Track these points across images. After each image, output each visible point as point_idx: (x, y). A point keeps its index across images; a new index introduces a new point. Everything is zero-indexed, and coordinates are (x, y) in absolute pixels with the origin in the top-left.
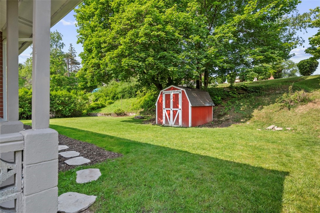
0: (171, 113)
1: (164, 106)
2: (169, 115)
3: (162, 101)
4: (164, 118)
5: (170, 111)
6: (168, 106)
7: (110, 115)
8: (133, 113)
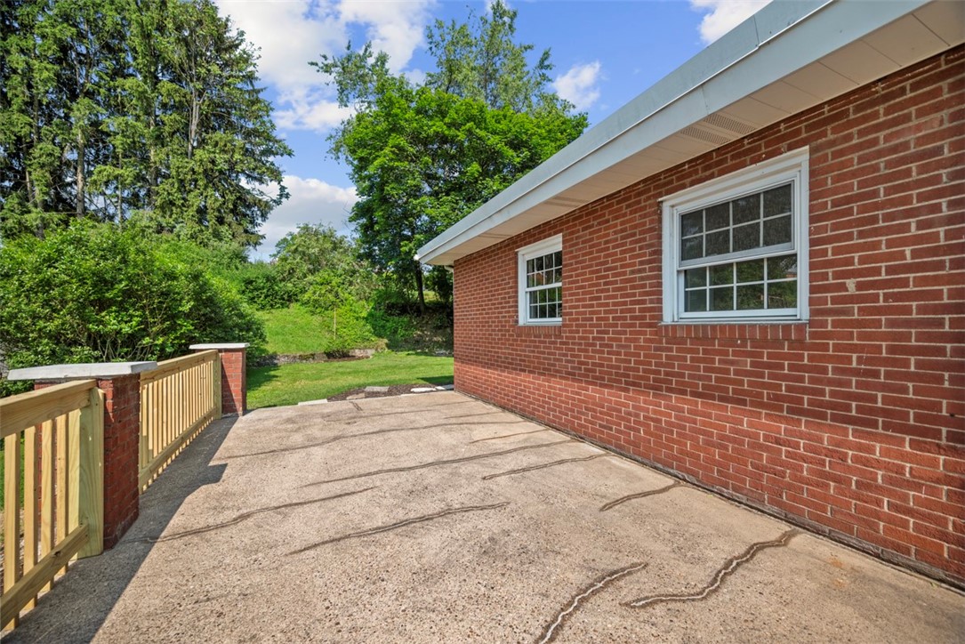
7: (313, 359)
8: (365, 347)
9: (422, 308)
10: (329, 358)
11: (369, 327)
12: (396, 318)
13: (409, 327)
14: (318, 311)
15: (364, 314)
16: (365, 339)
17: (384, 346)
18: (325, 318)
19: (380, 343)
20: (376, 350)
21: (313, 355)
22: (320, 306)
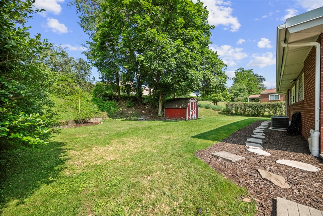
0: (193, 112)
1: (190, 109)
2: (192, 113)
3: (190, 106)
4: (190, 115)
5: (193, 111)
6: (192, 109)
7: (67, 125)
8: (96, 117)
9: (119, 98)
10: (76, 124)
11: (96, 106)
12: (108, 102)
13: (115, 107)
14: (61, 95)
15: (90, 99)
16: (95, 113)
17: (106, 116)
18: (67, 100)
19: (104, 114)
20: (103, 118)
21: (67, 122)
22: (62, 93)
